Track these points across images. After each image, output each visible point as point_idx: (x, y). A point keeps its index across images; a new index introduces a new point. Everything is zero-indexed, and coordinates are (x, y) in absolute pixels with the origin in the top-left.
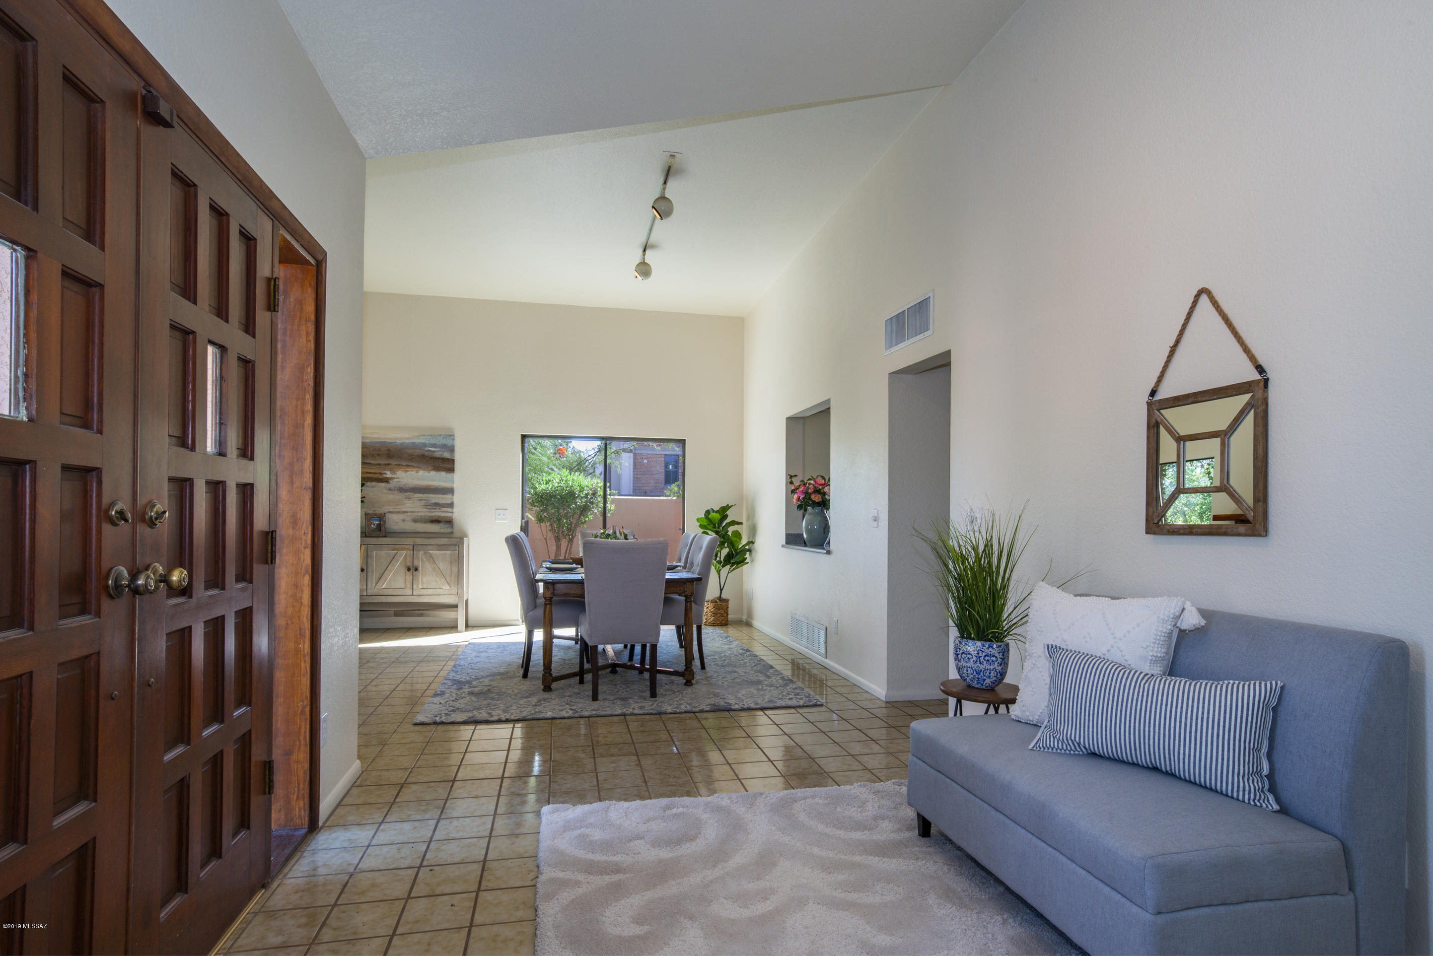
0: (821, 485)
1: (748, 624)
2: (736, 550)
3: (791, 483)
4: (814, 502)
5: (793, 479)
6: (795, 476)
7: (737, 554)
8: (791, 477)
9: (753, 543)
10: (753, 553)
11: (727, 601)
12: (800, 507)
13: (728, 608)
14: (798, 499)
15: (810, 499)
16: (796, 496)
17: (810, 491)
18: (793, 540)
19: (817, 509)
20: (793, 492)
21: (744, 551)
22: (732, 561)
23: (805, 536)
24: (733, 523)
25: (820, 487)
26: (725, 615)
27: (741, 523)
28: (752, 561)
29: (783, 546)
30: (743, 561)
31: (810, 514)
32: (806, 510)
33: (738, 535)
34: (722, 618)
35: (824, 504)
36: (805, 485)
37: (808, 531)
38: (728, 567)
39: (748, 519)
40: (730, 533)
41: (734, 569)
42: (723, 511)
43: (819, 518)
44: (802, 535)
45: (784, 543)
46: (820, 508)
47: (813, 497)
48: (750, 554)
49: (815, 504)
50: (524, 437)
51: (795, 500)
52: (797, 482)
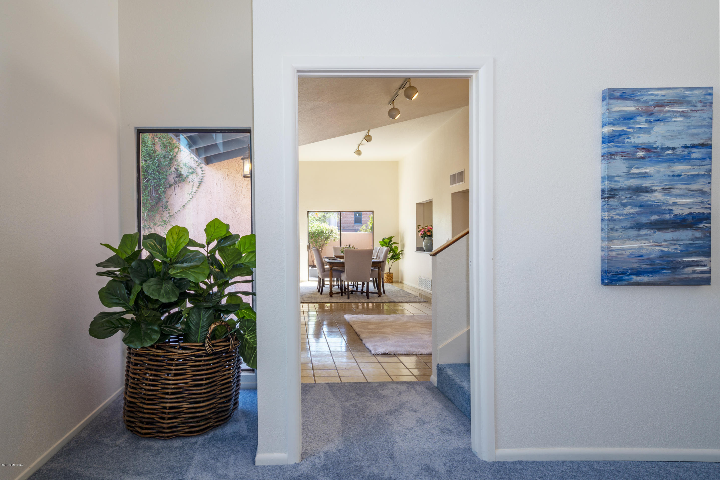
0: (430, 229)
1: (401, 283)
2: (396, 254)
3: (418, 228)
4: (428, 235)
5: (419, 227)
6: (420, 225)
7: (396, 255)
8: (418, 226)
9: (403, 251)
10: (403, 255)
11: (392, 273)
12: (422, 237)
13: (392, 276)
14: (421, 234)
15: (426, 234)
16: (420, 233)
17: (426, 231)
18: (420, 249)
19: (429, 238)
20: (419, 231)
21: (399, 254)
22: (394, 258)
23: (424, 248)
24: (394, 243)
25: (430, 230)
26: (391, 279)
27: (398, 243)
28: (403, 258)
29: (415, 252)
30: (399, 258)
31: (426, 240)
32: (424, 238)
33: (397, 248)
34: (390, 280)
35: (431, 236)
36: (424, 229)
37: (425, 246)
38: (393, 260)
39: (401, 241)
40: (393, 247)
41: (395, 261)
42: (390, 239)
43: (430, 241)
44: (423, 247)
45: (416, 250)
46: (430, 237)
47: (427, 233)
48: (402, 255)
49: (428, 236)
50: (308, 212)
51: (420, 235)
52: (421, 228)
